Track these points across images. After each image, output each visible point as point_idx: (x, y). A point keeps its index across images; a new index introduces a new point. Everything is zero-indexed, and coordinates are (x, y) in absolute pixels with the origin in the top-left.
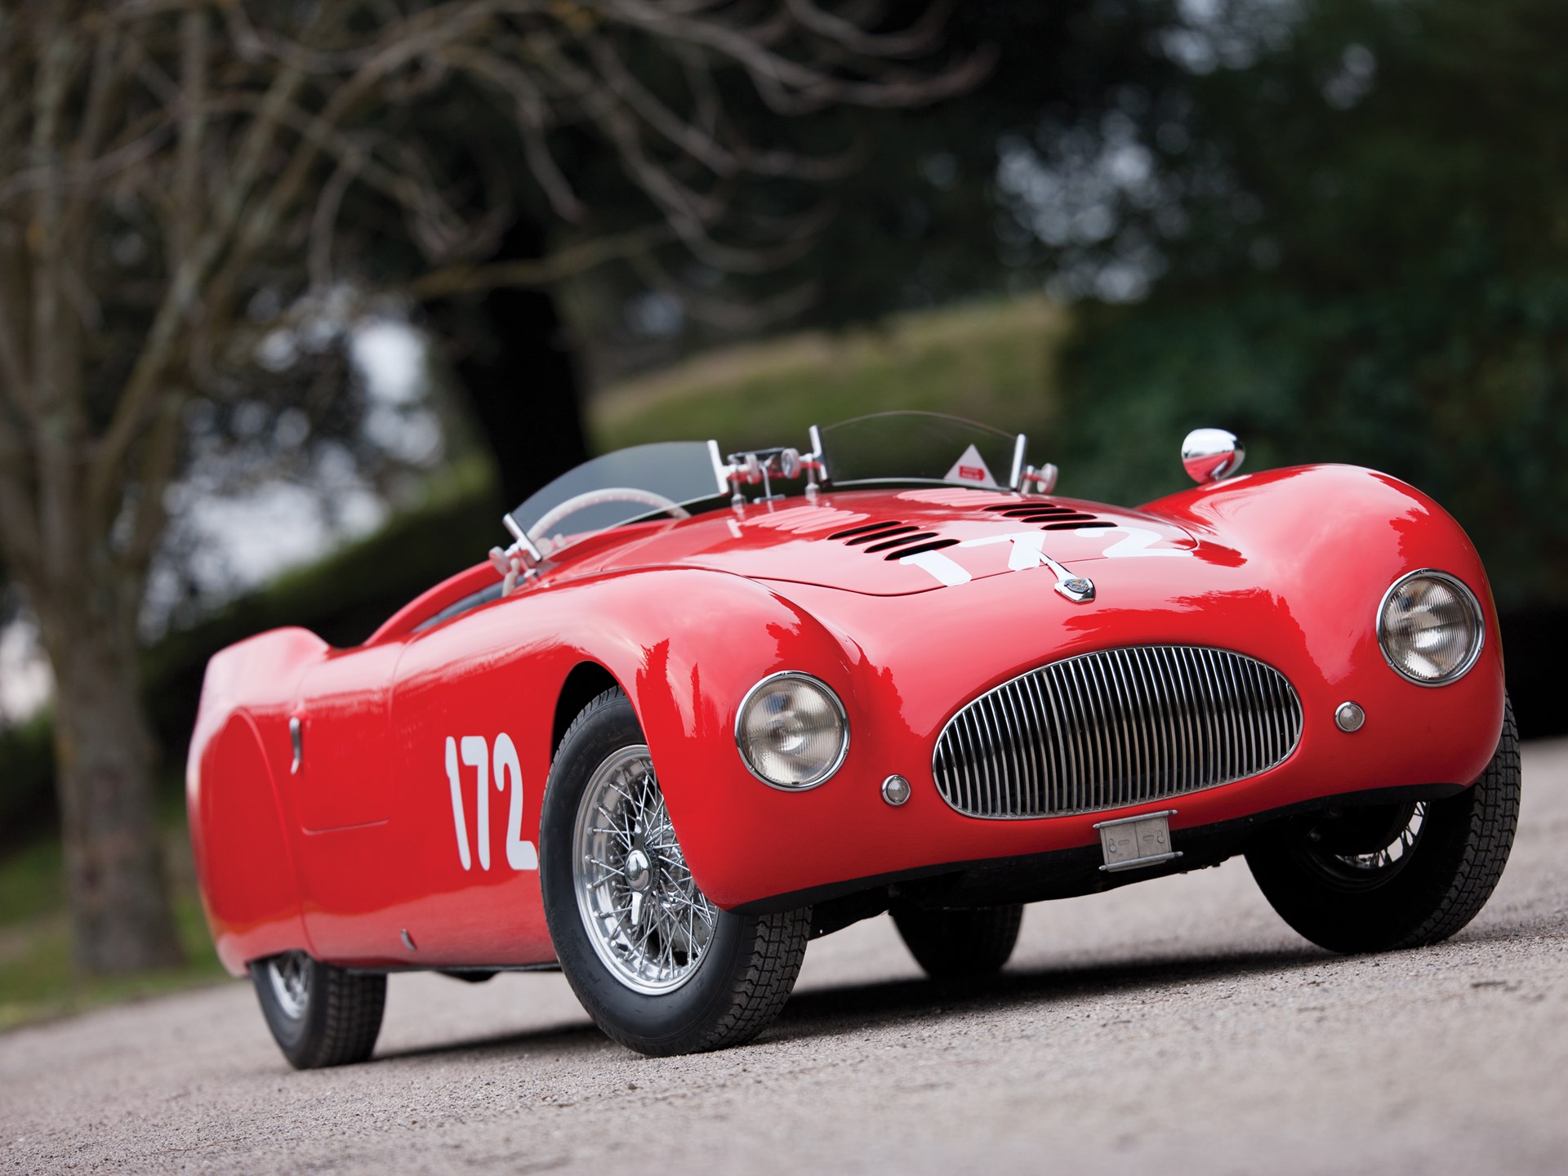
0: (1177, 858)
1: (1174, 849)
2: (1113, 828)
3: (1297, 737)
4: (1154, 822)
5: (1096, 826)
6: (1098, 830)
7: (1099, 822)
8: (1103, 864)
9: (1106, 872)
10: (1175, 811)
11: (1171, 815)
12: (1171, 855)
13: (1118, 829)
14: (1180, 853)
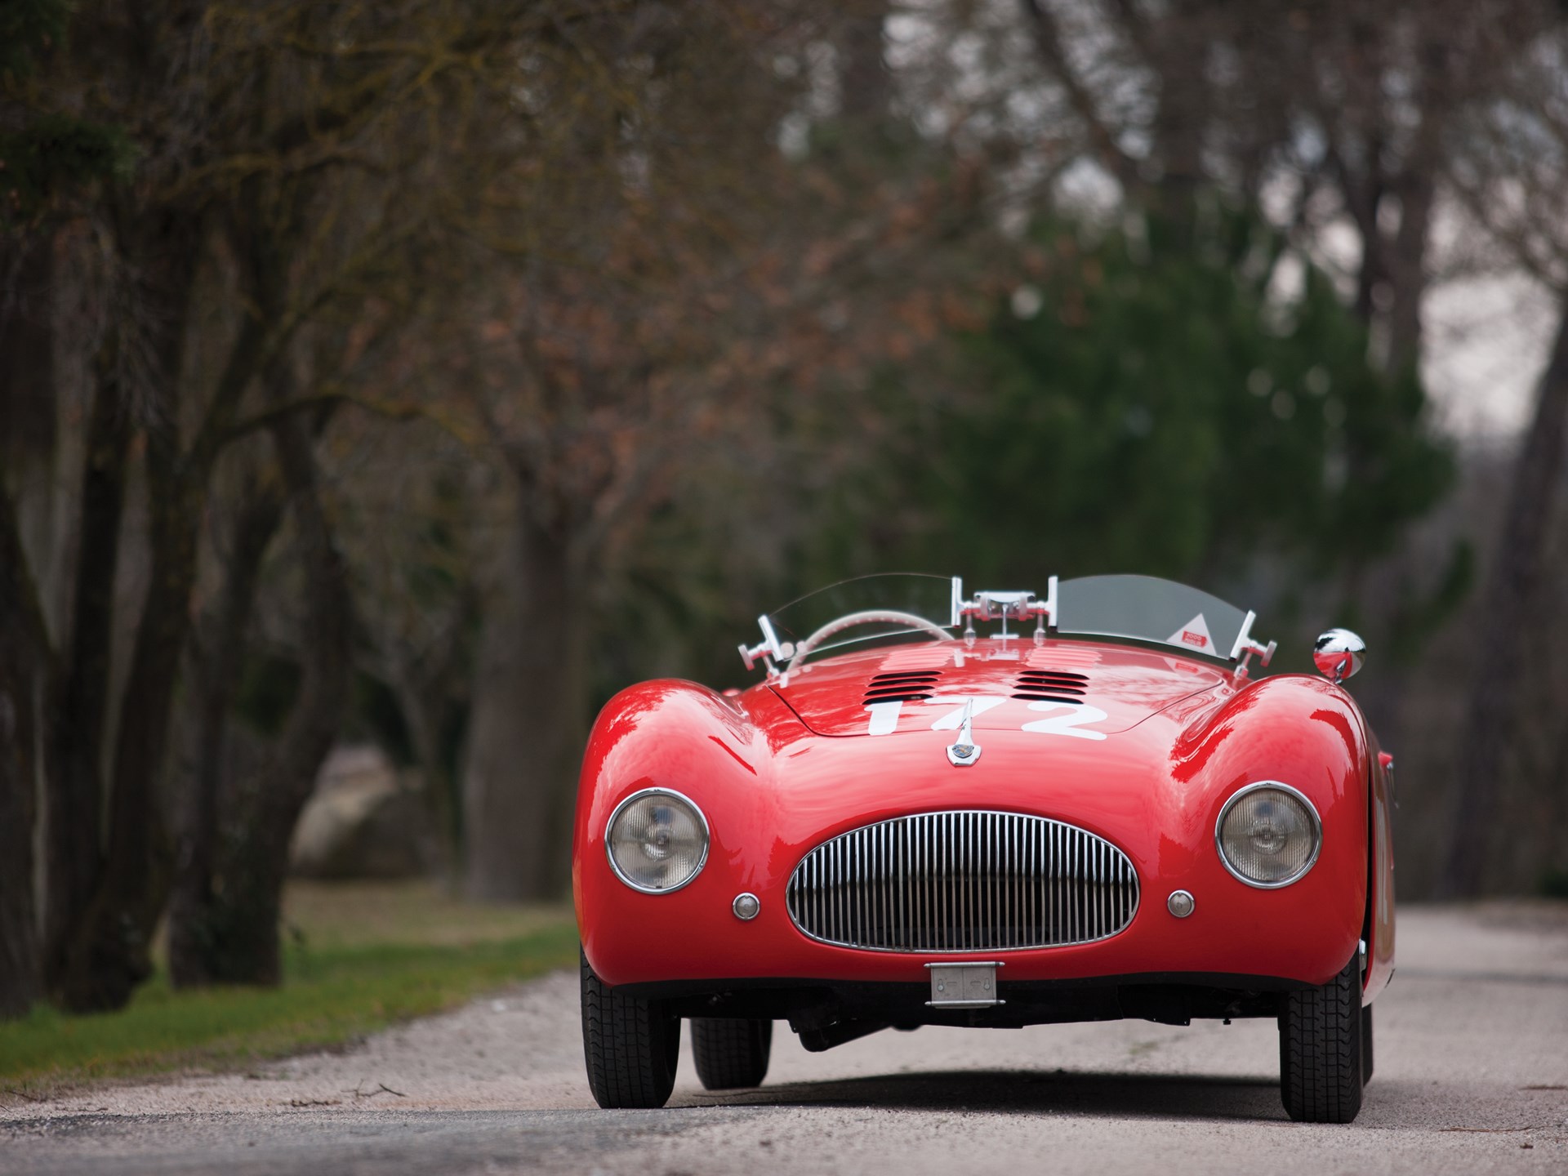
0: (998, 1006)
1: (999, 997)
2: (944, 970)
3: (1131, 915)
4: (982, 970)
5: (927, 965)
6: (930, 968)
7: (929, 962)
8: (930, 1000)
9: (932, 1007)
10: (1001, 963)
11: (997, 967)
12: (994, 1001)
13: (948, 972)
14: (1003, 1002)
